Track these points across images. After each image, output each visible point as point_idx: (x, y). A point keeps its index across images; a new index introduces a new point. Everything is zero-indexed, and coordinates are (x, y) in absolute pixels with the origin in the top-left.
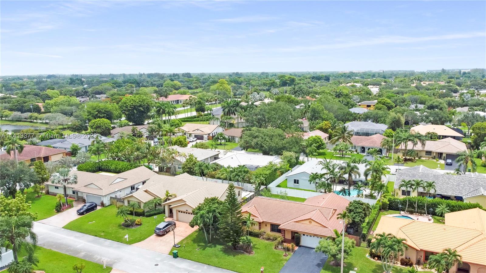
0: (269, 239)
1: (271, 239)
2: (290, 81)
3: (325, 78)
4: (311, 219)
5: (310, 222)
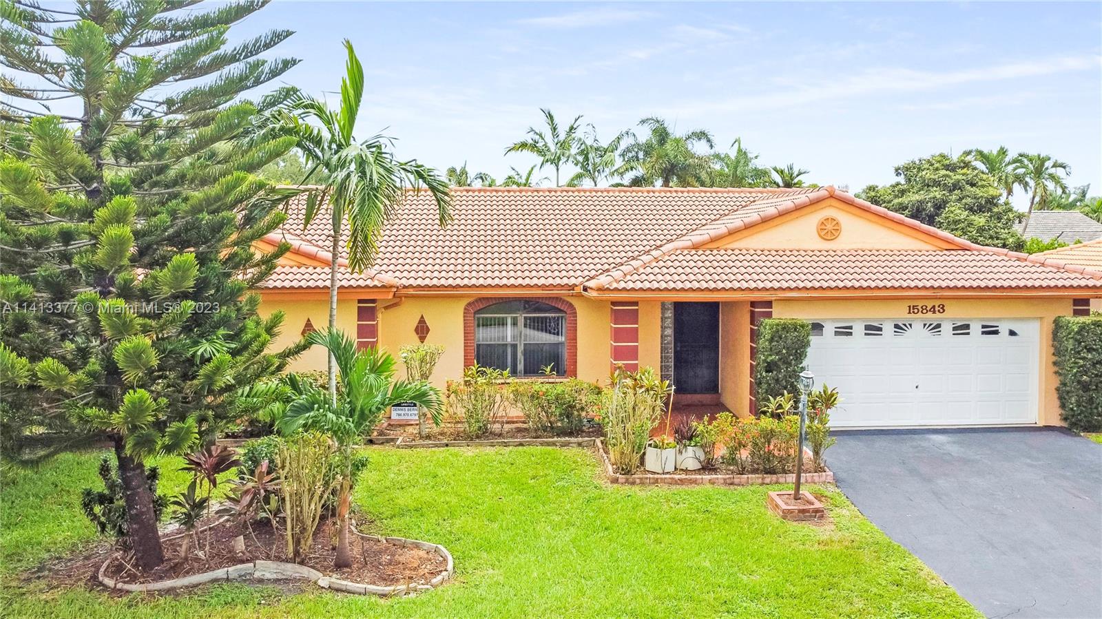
4: (830, 206)
5: (829, 231)
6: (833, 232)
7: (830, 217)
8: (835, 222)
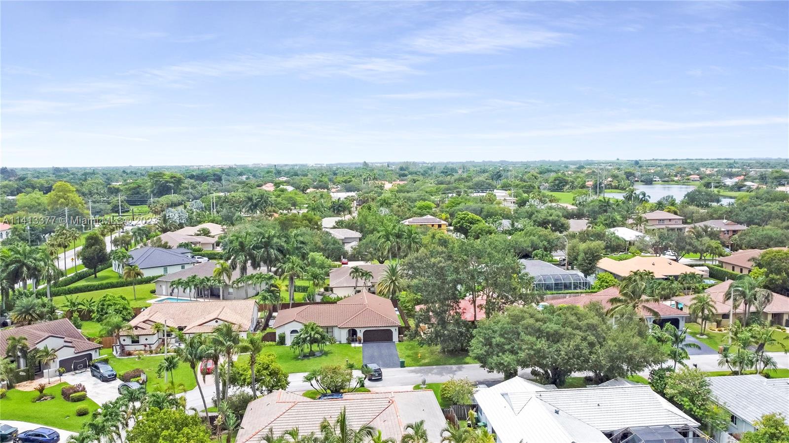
2: (174, 183)
3: (213, 177)
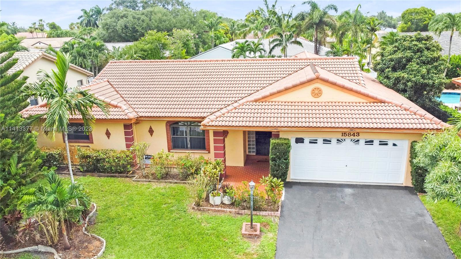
0: (166, 176)
1: (174, 177)
4: (317, 82)
5: (317, 93)
6: (318, 94)
7: (317, 88)
8: (319, 90)
